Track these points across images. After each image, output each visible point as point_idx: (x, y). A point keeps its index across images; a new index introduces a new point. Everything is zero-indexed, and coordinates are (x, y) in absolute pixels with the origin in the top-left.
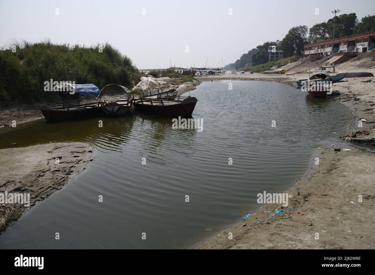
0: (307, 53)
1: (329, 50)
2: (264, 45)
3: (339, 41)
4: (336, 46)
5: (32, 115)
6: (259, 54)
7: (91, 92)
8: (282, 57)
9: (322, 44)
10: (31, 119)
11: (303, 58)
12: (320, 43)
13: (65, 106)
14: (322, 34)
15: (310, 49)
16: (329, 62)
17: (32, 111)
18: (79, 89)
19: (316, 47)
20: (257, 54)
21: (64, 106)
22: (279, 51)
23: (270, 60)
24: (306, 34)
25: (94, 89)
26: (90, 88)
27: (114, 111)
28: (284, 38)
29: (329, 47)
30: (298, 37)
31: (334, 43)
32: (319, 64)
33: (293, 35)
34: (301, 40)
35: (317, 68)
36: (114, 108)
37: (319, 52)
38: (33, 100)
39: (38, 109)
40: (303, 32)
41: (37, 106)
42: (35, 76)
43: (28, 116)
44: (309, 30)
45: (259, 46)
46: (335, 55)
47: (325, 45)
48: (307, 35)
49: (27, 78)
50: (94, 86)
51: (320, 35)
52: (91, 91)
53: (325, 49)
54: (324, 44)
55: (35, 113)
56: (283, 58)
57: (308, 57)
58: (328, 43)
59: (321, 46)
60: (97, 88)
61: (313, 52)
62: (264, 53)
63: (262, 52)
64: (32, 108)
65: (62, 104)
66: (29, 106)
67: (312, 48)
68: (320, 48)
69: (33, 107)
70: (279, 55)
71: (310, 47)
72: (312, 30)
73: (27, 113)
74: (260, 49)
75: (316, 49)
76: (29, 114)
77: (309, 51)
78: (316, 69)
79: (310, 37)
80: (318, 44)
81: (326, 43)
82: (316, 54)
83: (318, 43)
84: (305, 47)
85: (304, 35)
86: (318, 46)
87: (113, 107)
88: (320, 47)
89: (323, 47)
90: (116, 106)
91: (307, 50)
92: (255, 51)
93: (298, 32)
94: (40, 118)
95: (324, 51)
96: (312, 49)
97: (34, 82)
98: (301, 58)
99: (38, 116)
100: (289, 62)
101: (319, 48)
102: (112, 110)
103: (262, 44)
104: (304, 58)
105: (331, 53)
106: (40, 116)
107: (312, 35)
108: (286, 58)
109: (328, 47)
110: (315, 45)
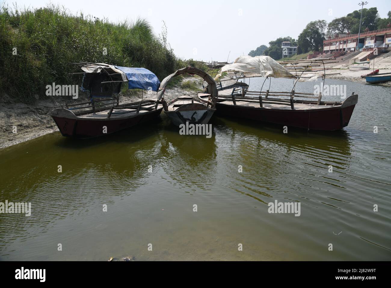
0: (326, 48)
1: (353, 45)
2: (277, 41)
3: (365, 35)
4: (362, 41)
5: (35, 126)
6: (271, 50)
7: (147, 82)
8: (296, 53)
9: (345, 39)
10: (32, 134)
11: (322, 54)
12: (342, 38)
13: (96, 108)
14: (341, 29)
15: (331, 44)
16: (357, 58)
17: (35, 117)
18: (129, 74)
19: (337, 42)
20: (269, 50)
21: (94, 108)
22: (292, 47)
23: (283, 57)
24: (325, 29)
25: (150, 77)
26: (145, 75)
27: (195, 120)
28: (301, 33)
29: (353, 42)
30: (316, 32)
31: (360, 38)
32: (344, 60)
33: (311, 29)
34: (319, 35)
35: (344, 65)
36: (195, 113)
37: (341, 47)
38: (37, 96)
39: (46, 114)
40: (322, 27)
41: (45, 107)
42: (40, 54)
43: (27, 127)
44: (327, 25)
45: (272, 42)
46: (364, 51)
47: (348, 41)
48: (325, 31)
49: (25, 56)
50: (148, 72)
51: (339, 30)
52: (147, 80)
53: (348, 44)
54: (347, 39)
55: (40, 121)
56: (298, 54)
57: (329, 53)
58: (351, 38)
59: (344, 41)
60: (154, 76)
61: (333, 48)
62: (277, 49)
63: (275, 48)
64: (34, 112)
65: (91, 105)
66: (28, 108)
67: (332, 43)
68: (342, 44)
69: (37, 109)
70: (293, 51)
71: (330, 42)
72: (330, 25)
73: (25, 122)
74: (272, 45)
75: (337, 44)
76: (29, 125)
77: (329, 47)
78: (342, 66)
79: (328, 32)
80: (340, 40)
81: (349, 38)
82: (337, 50)
83: (340, 38)
84: (324, 42)
85: (322, 30)
86: (340, 42)
87: (195, 111)
88: (341, 42)
89: (345, 42)
90: (199, 109)
91: (327, 46)
92: (264, 47)
93: (317, 27)
94: (51, 131)
95: (346, 47)
96: (333, 45)
97: (37, 63)
98: (320, 54)
99: (47, 128)
100: (308, 58)
101: (340, 44)
102: (192, 117)
103: (275, 40)
104: (324, 54)
105: (355, 49)
106: (51, 127)
107: (330, 30)
108: (300, 55)
109: (351, 42)
110: (336, 40)
